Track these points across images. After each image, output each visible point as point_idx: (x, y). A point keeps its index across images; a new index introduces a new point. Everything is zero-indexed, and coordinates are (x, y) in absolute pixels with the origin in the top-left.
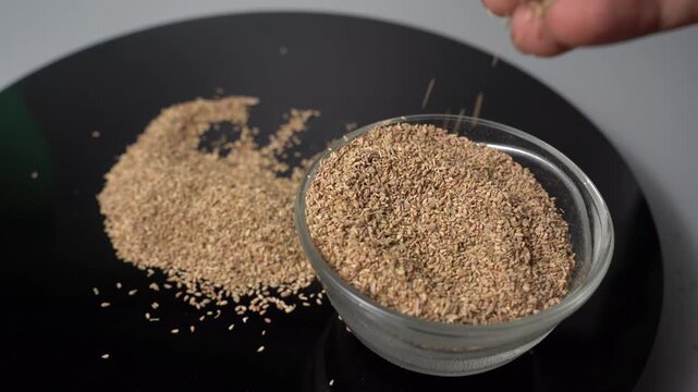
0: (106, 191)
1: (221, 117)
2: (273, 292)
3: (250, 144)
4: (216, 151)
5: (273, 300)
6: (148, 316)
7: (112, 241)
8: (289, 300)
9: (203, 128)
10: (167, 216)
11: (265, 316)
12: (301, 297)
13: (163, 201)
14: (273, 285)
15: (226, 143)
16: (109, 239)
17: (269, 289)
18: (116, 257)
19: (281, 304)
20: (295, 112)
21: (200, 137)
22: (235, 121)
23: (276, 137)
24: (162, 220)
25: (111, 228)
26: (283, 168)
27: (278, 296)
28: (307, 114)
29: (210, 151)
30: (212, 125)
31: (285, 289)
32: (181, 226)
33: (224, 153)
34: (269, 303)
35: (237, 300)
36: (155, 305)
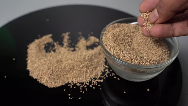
0: (30, 72)
1: (46, 42)
2: (95, 79)
3: (59, 46)
4: (52, 51)
5: (97, 80)
6: (70, 98)
7: (44, 84)
8: (100, 78)
9: (43, 47)
10: (57, 71)
11: (98, 85)
12: (102, 77)
13: (53, 68)
14: (94, 77)
15: (52, 48)
16: (43, 84)
17: (94, 78)
18: (49, 88)
19: (99, 81)
20: (64, 34)
21: (44, 49)
22: (50, 42)
23: (65, 42)
24: (56, 73)
25: (41, 81)
26: (72, 49)
27: (97, 79)
28: (67, 34)
29: (50, 52)
30: (45, 45)
31: (97, 77)
32: (61, 72)
33: (54, 51)
34: (96, 81)
35: (88, 84)
36: (69, 95)
